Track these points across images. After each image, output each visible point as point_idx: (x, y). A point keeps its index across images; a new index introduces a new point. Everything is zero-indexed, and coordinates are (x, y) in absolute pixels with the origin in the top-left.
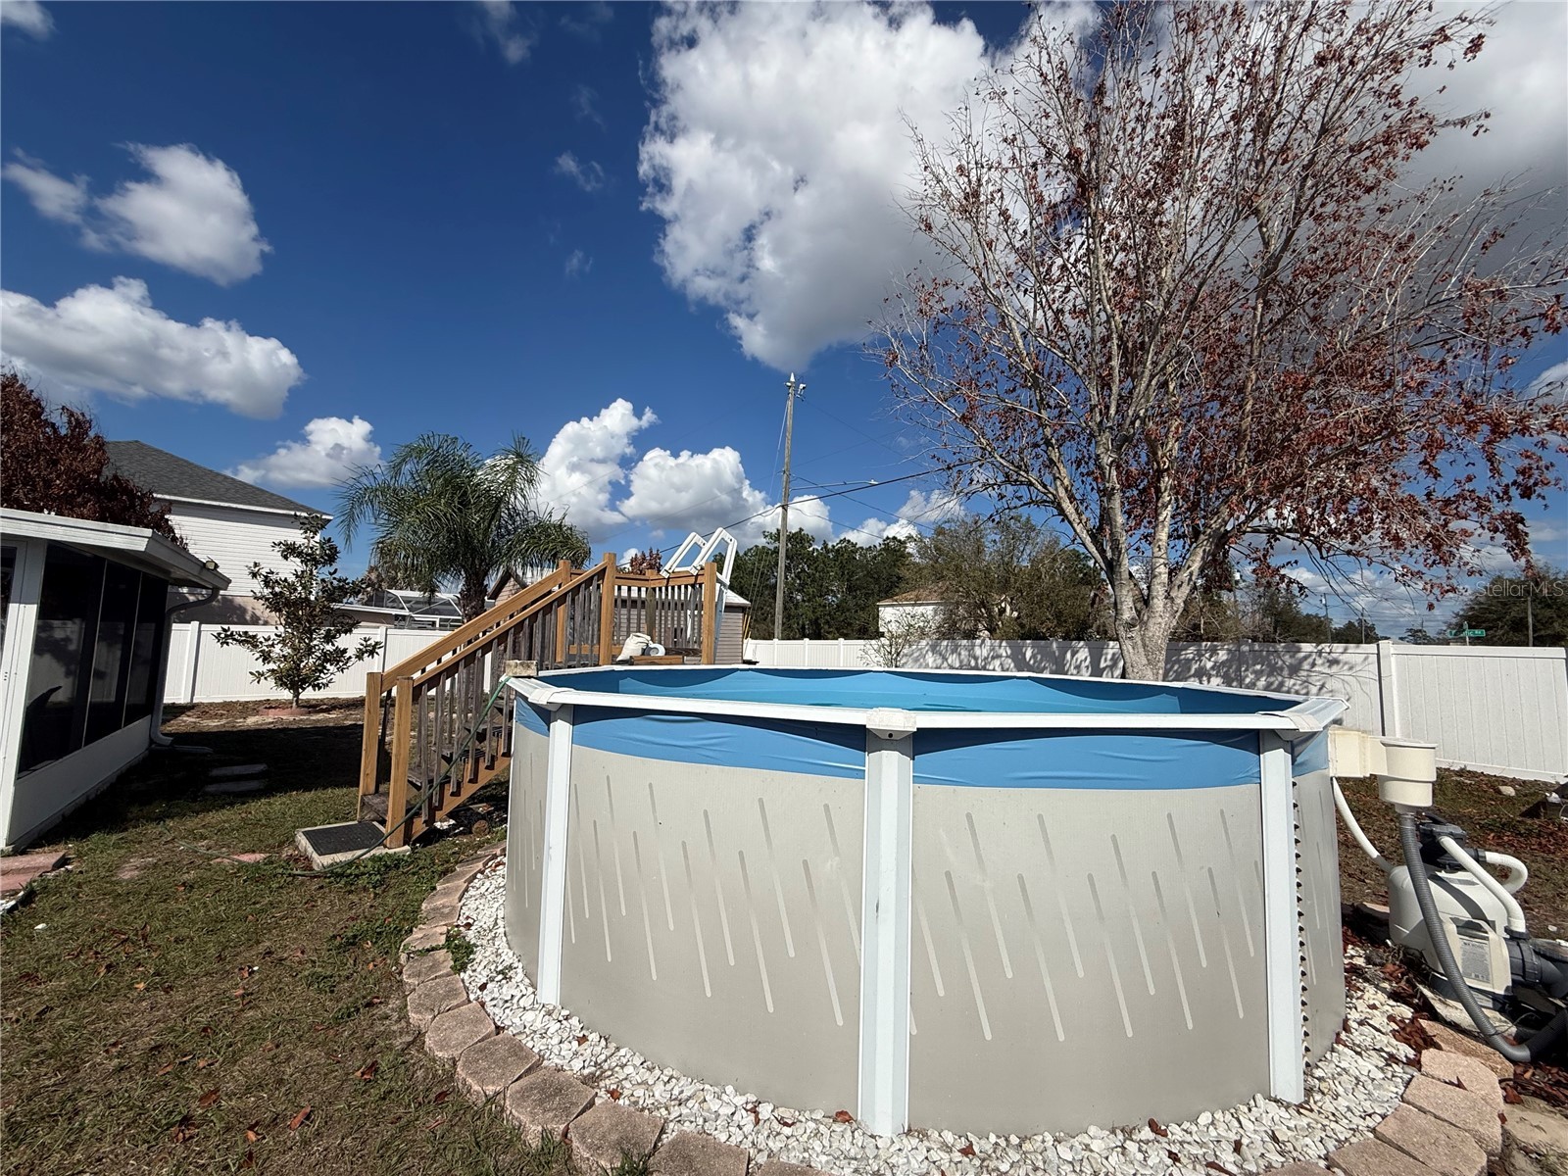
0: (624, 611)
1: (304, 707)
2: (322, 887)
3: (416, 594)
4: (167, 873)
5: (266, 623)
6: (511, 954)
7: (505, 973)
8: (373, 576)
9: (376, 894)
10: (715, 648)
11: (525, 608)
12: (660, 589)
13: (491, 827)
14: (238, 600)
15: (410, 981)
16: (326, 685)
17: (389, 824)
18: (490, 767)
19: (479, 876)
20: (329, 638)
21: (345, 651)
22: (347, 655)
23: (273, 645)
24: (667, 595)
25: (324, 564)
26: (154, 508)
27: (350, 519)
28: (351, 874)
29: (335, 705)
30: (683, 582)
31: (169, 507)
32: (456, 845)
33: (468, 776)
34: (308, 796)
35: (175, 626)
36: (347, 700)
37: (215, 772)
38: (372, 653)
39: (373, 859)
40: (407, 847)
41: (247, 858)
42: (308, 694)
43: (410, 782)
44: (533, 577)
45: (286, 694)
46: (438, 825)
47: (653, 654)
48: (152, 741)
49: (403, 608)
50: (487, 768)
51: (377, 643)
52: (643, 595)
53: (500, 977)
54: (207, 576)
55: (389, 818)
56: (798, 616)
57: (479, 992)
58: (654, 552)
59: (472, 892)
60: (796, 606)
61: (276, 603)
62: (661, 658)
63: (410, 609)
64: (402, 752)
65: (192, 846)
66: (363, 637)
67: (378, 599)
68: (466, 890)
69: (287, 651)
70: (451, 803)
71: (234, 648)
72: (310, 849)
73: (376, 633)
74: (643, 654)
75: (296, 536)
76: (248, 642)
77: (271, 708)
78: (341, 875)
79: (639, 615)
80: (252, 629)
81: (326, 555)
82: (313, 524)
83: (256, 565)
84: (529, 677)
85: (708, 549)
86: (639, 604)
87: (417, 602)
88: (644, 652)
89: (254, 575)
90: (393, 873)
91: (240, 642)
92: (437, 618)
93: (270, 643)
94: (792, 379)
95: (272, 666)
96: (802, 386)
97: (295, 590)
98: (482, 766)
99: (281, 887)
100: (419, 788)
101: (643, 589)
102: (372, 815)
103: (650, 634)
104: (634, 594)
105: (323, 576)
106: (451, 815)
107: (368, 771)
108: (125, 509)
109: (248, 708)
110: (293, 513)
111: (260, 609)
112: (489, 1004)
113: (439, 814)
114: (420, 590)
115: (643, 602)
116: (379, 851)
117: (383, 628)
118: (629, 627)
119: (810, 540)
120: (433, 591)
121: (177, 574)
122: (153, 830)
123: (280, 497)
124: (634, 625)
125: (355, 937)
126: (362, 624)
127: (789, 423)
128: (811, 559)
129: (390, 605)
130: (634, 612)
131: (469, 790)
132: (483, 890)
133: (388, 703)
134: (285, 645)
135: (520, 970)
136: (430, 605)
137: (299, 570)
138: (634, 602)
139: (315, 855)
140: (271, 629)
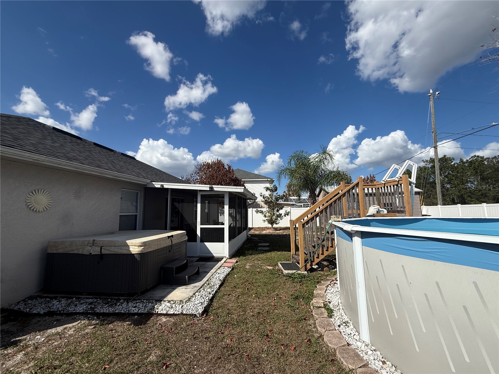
0: (367, 198)
1: (274, 229)
2: (286, 279)
3: (296, 198)
4: (254, 268)
5: (264, 208)
6: (347, 317)
7: (346, 323)
8: (285, 194)
9: (300, 285)
10: (413, 210)
11: (331, 199)
12: (381, 188)
13: (330, 270)
14: (258, 202)
15: (316, 316)
16: (278, 223)
17: (300, 264)
18: (327, 250)
19: (329, 286)
20: (278, 211)
21: (281, 214)
22: (282, 215)
23: (266, 213)
24: (385, 190)
25: (275, 192)
26: (242, 183)
27: (279, 178)
28: (293, 277)
29: (281, 229)
30: (392, 184)
31: (244, 182)
32: (320, 274)
33: (321, 252)
34: (279, 253)
35: (249, 209)
36: (283, 227)
37: (259, 244)
38: (288, 215)
39: (298, 274)
40: (306, 272)
41: (269, 268)
42: (275, 226)
43: (304, 253)
44: (331, 189)
45: (270, 226)
46: (313, 266)
47: (382, 213)
48: (247, 236)
49: (293, 202)
50: (326, 250)
51: (289, 212)
52: (374, 191)
53: (344, 324)
54: (253, 197)
55: (300, 262)
56: (450, 195)
57: (338, 328)
58: (372, 175)
59: (328, 291)
60: (448, 190)
61: (266, 202)
62: (385, 214)
63: (295, 202)
64: (301, 243)
65: (258, 262)
66: (285, 210)
67: (287, 200)
68: (326, 290)
69: (269, 214)
70: (317, 261)
71: (259, 214)
72: (282, 268)
73: (287, 209)
74: (377, 213)
75: (268, 185)
76: (261, 212)
77: (267, 229)
78: (290, 277)
79: (373, 199)
80: (262, 209)
81: (275, 189)
82: (271, 182)
83: (261, 193)
84: (339, 221)
85: (402, 170)
86: (373, 195)
87: (297, 200)
88: (377, 212)
89: (261, 196)
90: (303, 279)
91: (260, 212)
92: (302, 204)
93: (266, 212)
94: (431, 91)
95: (267, 218)
96: (437, 93)
97: (269, 199)
98: (325, 250)
99: (277, 277)
100: (307, 254)
101: (374, 189)
102: (296, 261)
103: (379, 205)
104: (370, 191)
105: (275, 195)
106: (317, 264)
107: (293, 248)
108: (238, 184)
109: (263, 229)
110: (267, 180)
111: (263, 204)
112: (342, 333)
113: (314, 263)
114: (296, 196)
115: (374, 194)
116: (299, 272)
117: (289, 207)
118: (370, 203)
119: (451, 159)
120: (300, 196)
121: (248, 197)
122: (250, 257)
123: (264, 176)
124: (372, 203)
125: (297, 296)
126: (285, 207)
127: (432, 111)
128: (453, 168)
129: (290, 201)
130: (371, 198)
131: (322, 257)
132: (332, 291)
133: (295, 228)
134: (269, 213)
135: (351, 324)
136: (299, 201)
137: (270, 193)
138: (371, 194)
139: (283, 270)
140: (265, 209)
